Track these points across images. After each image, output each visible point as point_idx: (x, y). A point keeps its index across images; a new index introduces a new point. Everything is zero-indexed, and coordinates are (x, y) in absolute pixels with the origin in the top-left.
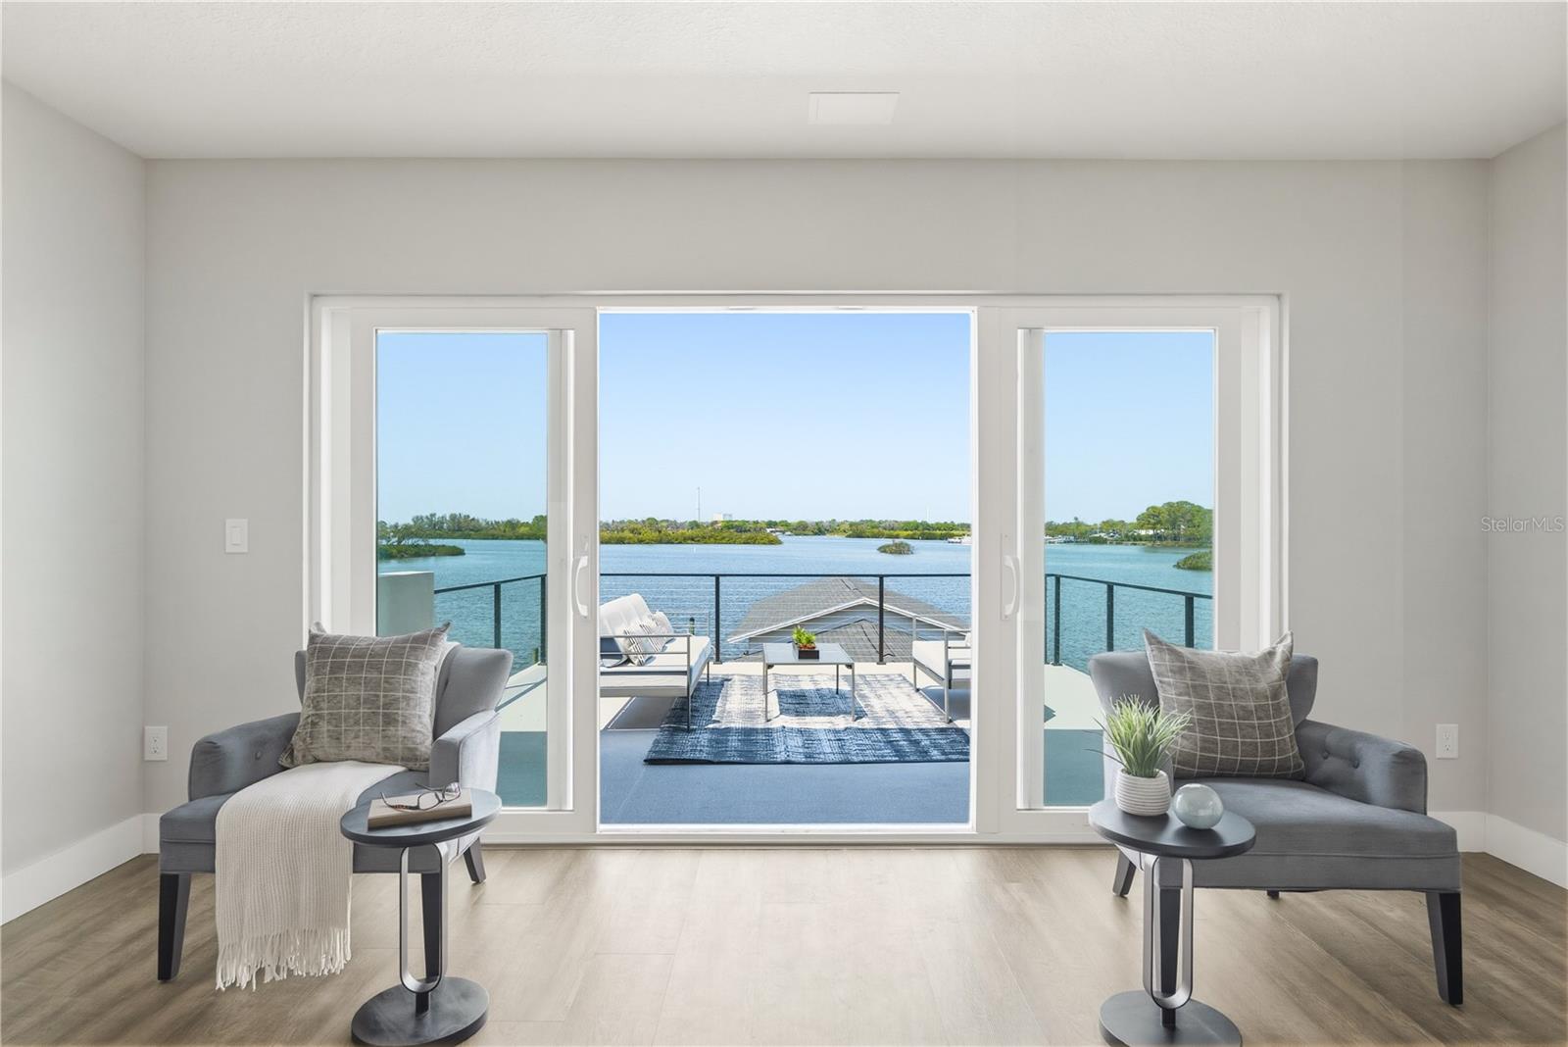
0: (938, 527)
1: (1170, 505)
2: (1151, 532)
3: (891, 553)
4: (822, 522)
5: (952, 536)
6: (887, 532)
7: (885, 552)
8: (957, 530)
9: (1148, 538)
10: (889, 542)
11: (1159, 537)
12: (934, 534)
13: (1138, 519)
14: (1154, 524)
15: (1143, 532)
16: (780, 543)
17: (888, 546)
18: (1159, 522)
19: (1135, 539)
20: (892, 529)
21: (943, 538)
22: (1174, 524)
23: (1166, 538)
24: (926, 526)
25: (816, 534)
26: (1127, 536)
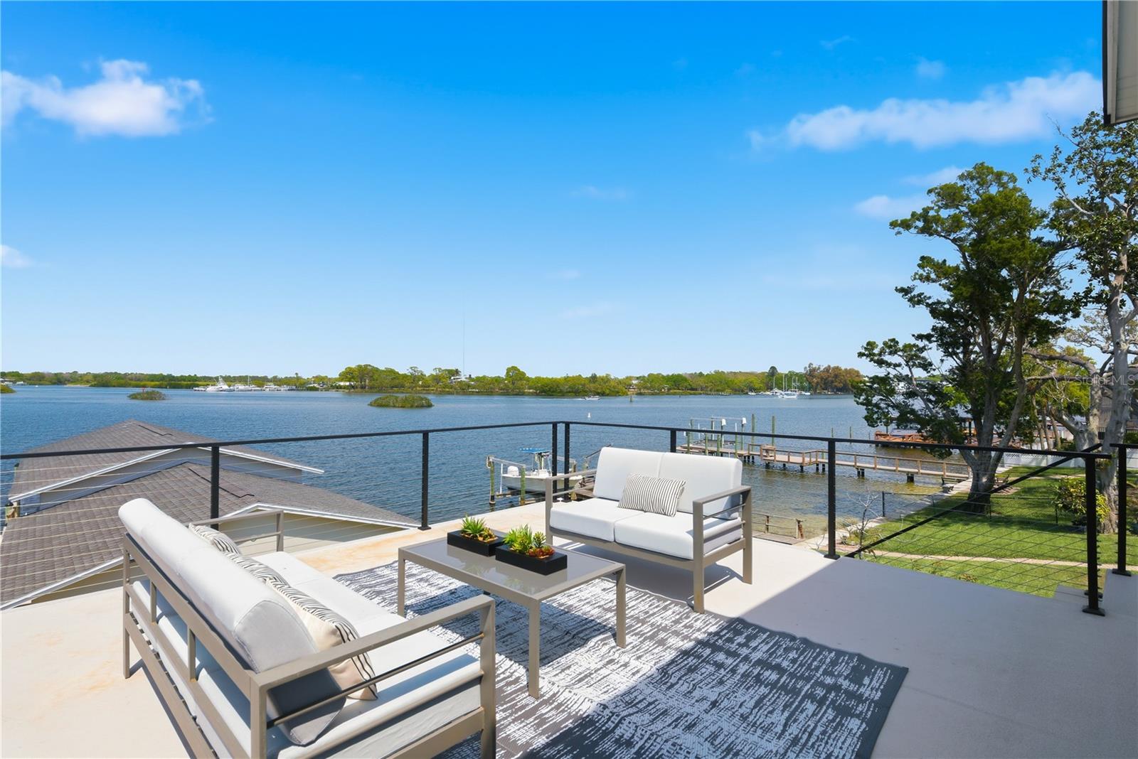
0: (183, 378)
1: (360, 366)
2: (348, 384)
3: (142, 399)
4: (61, 374)
5: (198, 386)
6: (133, 382)
7: (133, 398)
8: (200, 381)
9: (345, 387)
10: (140, 390)
11: (353, 387)
12: (180, 384)
13: (340, 375)
14: (350, 378)
15: (342, 384)
16: (12, 392)
17: (139, 394)
18: (353, 377)
19: (337, 388)
20: (139, 380)
21: (189, 387)
22: (362, 379)
23: (357, 388)
24: (171, 378)
25: (54, 384)
26: (332, 386)
